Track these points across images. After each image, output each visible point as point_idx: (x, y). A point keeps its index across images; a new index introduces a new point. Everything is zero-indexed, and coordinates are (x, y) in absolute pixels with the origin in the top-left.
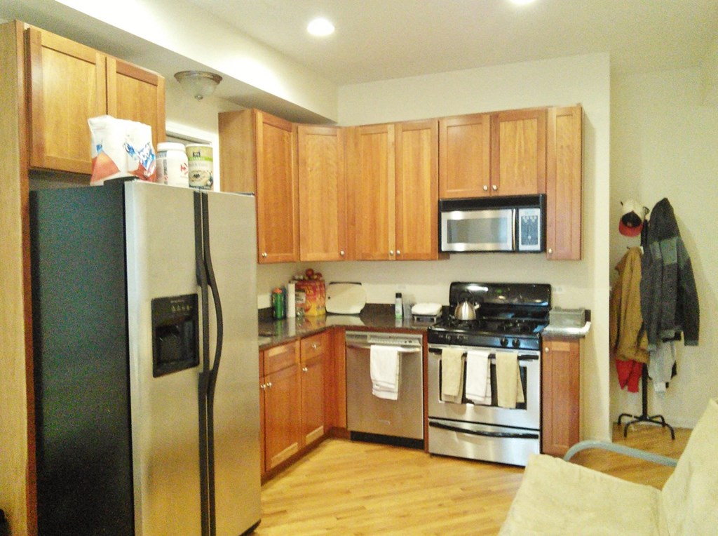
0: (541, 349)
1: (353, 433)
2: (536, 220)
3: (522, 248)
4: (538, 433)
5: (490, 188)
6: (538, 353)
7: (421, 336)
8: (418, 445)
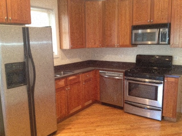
0: (164, 80)
1: (102, 102)
2: (166, 33)
3: (160, 43)
4: (161, 109)
5: (150, 21)
6: (163, 82)
7: (123, 74)
8: (122, 108)
